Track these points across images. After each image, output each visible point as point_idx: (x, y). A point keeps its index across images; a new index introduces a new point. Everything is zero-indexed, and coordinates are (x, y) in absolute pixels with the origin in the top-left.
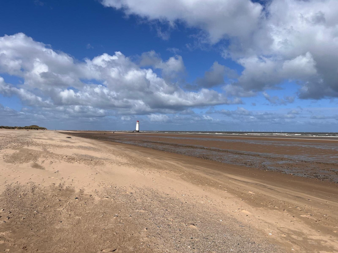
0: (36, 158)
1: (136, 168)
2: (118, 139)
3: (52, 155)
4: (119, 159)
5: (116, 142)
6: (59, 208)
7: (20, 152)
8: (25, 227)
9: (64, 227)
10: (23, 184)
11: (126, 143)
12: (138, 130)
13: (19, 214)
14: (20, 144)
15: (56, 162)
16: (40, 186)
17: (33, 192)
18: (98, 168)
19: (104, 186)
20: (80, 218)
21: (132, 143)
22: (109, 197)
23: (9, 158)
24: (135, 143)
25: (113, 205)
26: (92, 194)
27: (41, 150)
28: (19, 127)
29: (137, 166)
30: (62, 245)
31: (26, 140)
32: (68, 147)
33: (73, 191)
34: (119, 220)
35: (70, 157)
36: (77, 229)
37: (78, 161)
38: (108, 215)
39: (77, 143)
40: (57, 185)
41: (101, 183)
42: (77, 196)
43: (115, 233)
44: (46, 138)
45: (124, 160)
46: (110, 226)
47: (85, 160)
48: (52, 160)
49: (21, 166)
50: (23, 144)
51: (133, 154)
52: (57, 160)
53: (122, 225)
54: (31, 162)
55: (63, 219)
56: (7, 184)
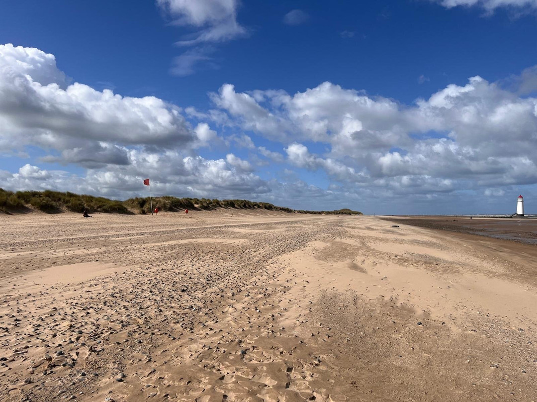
0: (353, 254)
1: (526, 285)
2: (481, 231)
3: (374, 252)
4: (488, 265)
5: (477, 235)
6: (394, 333)
7: (332, 245)
8: (350, 354)
9: (406, 365)
10: (341, 291)
11: (498, 237)
12: (521, 213)
13: (341, 333)
14: (331, 235)
15: (381, 263)
16: (364, 297)
17: (355, 304)
18: (450, 278)
19: (464, 310)
20: (431, 357)
21: (509, 236)
22: (477, 330)
23: (320, 254)
24: (516, 238)
25: (487, 345)
26: (445, 320)
27: (359, 245)
28: (327, 212)
29: (526, 281)
30: (406, 392)
31: (337, 229)
32: (396, 241)
33: (411, 311)
34: (501, 374)
35: (401, 258)
36: (428, 373)
37: (415, 264)
38: (479, 362)
39: (409, 235)
40: (387, 298)
41: (460, 304)
42: (420, 320)
43: (496, 396)
44: (363, 227)
45: (499, 268)
46: (485, 381)
47: (426, 263)
48: (376, 260)
49: (335, 265)
50: (334, 235)
51: (516, 259)
52: (382, 261)
53: (508, 385)
54: (348, 261)
55: (403, 352)
56: (321, 289)
